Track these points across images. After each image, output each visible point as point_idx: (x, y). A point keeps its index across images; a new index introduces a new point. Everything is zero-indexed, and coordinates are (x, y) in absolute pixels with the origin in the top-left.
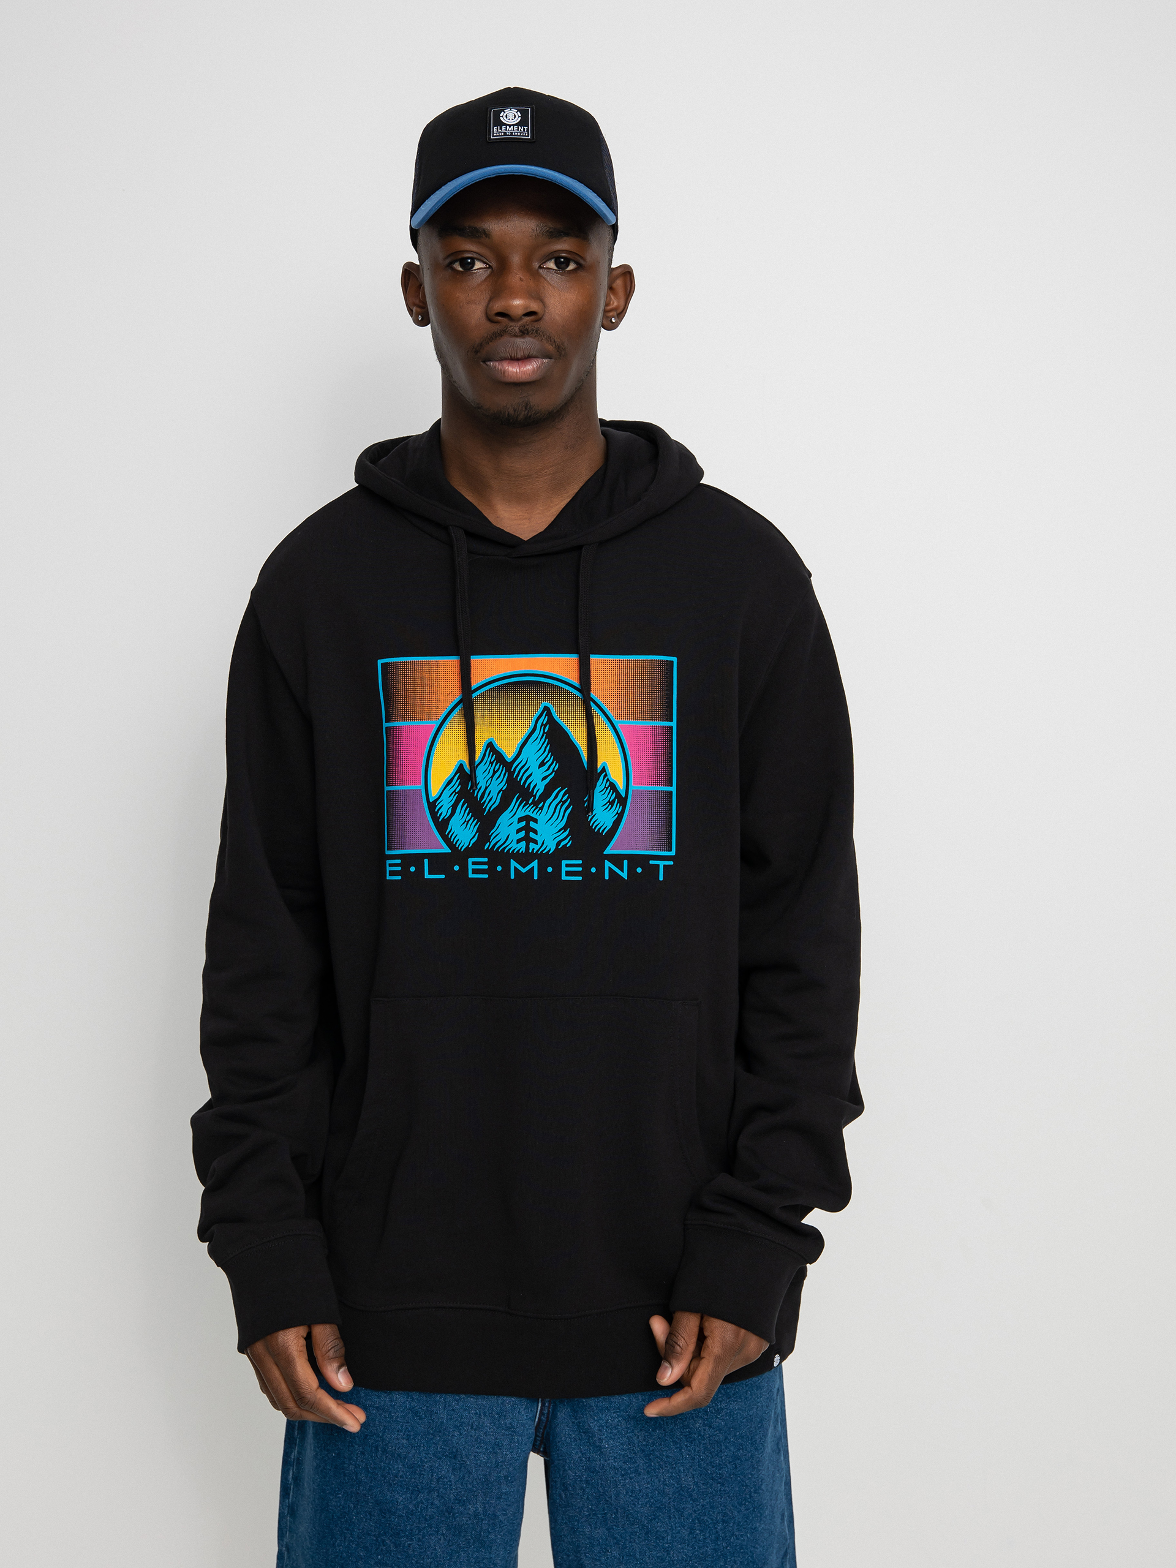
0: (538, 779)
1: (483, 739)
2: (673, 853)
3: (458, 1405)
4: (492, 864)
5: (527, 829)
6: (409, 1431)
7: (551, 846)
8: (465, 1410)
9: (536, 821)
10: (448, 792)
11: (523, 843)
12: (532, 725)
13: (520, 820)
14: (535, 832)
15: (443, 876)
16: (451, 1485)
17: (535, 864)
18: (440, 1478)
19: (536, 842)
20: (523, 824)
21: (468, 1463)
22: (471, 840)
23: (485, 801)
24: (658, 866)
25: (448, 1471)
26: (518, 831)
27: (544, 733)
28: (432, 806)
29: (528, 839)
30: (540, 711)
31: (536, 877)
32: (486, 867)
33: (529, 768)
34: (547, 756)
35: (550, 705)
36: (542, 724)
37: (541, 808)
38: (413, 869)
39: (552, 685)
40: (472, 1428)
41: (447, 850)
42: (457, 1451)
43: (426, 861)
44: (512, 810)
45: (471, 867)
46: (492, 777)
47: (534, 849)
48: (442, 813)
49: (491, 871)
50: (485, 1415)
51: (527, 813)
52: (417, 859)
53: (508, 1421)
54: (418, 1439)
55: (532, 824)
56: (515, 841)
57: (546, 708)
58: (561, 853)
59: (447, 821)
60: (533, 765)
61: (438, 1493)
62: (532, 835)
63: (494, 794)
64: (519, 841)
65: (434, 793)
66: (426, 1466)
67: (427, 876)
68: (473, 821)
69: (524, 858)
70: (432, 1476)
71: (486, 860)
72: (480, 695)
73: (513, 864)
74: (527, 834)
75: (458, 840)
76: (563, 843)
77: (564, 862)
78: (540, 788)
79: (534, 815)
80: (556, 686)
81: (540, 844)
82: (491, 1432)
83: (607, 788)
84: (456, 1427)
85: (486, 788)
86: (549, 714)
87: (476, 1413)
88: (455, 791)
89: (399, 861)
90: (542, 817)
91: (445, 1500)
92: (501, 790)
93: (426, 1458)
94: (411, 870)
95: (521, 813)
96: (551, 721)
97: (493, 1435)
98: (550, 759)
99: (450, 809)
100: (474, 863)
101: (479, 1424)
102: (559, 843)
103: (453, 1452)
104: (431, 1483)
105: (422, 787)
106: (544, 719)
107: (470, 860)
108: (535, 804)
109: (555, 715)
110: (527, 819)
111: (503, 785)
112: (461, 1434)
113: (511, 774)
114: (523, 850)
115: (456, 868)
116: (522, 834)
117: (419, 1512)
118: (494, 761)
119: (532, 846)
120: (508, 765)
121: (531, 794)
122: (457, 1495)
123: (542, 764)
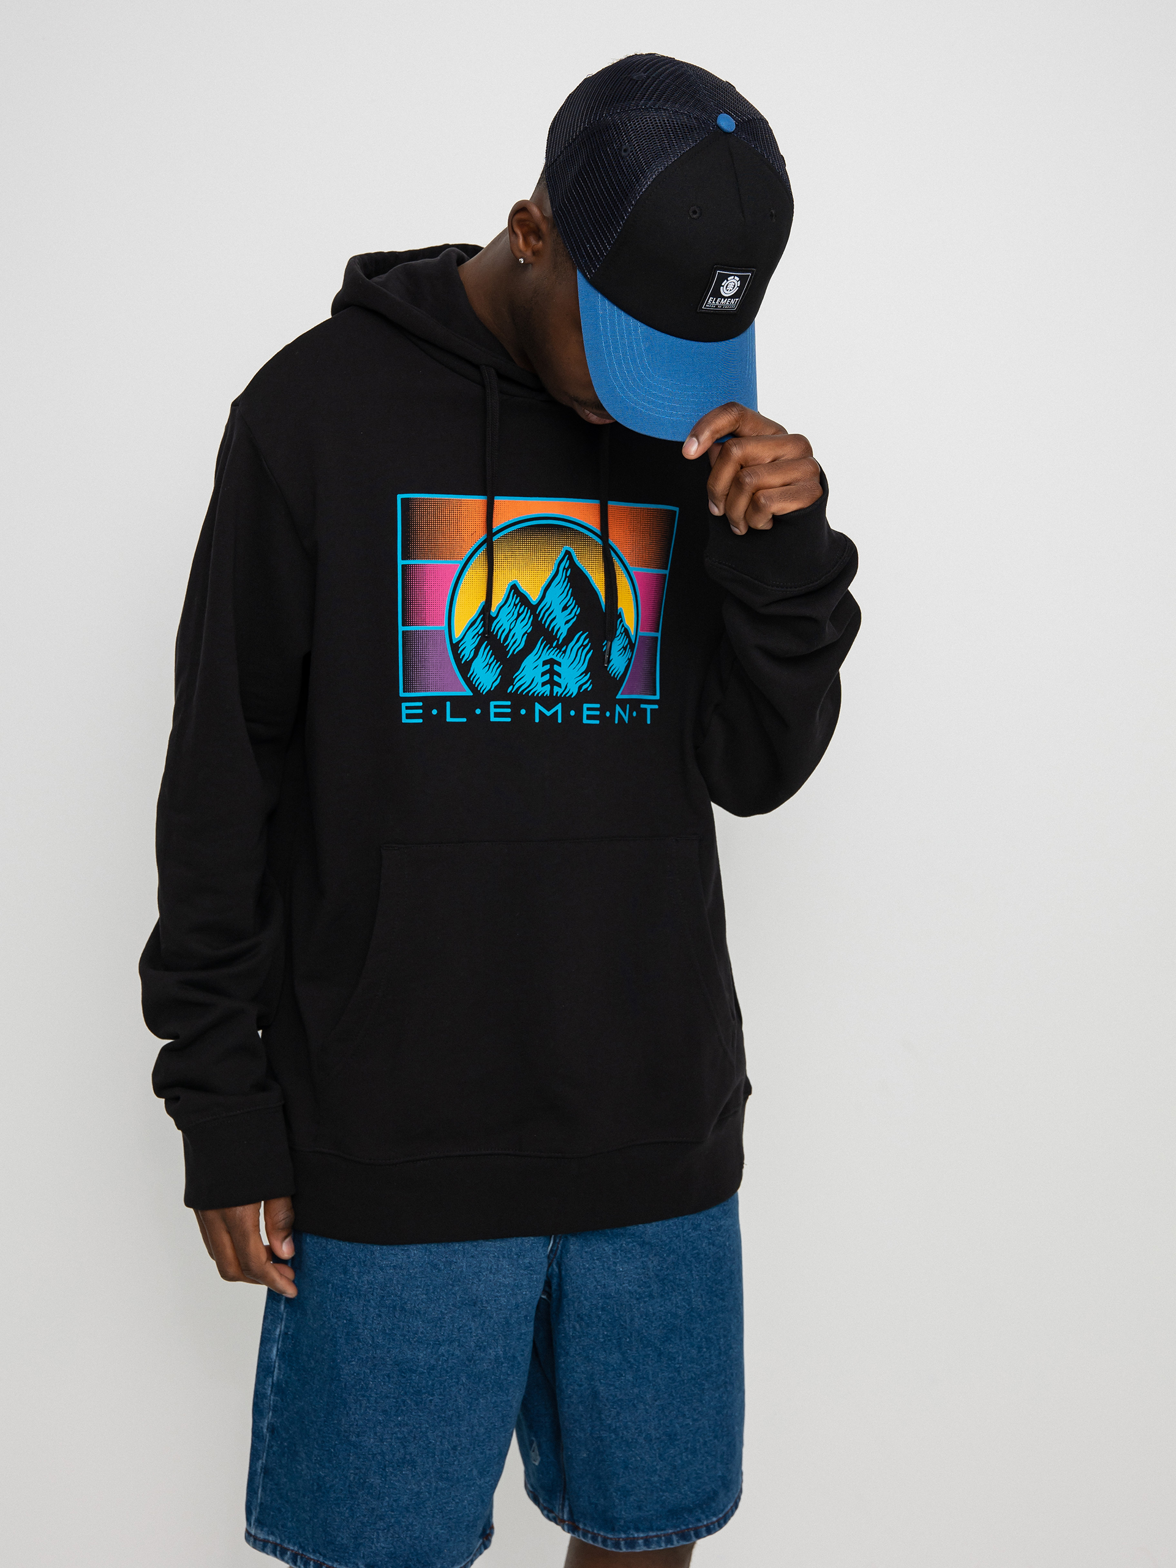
0: (561, 622)
1: (507, 581)
2: (657, 697)
3: (476, 1250)
4: (515, 708)
5: (552, 672)
6: (429, 1286)
7: (573, 690)
8: (483, 1254)
9: (559, 664)
10: (471, 633)
11: (548, 687)
12: (555, 568)
13: (545, 663)
14: (559, 675)
15: (464, 720)
16: (471, 1333)
17: (559, 707)
18: (460, 1327)
19: (559, 685)
20: (548, 667)
21: (489, 1308)
22: (493, 683)
23: (509, 644)
24: (646, 709)
25: (468, 1319)
26: (543, 674)
27: (566, 576)
28: (455, 647)
29: (552, 683)
30: (562, 555)
31: (560, 721)
32: (509, 710)
33: (552, 611)
34: (569, 600)
35: (571, 550)
36: (564, 568)
37: (564, 652)
38: (435, 712)
39: (573, 529)
40: (491, 1272)
41: (469, 693)
42: (477, 1297)
43: (448, 704)
44: (537, 653)
45: (493, 710)
46: (516, 619)
47: (557, 692)
48: (464, 655)
49: (514, 714)
50: (504, 1257)
51: (551, 656)
52: (440, 702)
53: (527, 1261)
54: (438, 1292)
55: (556, 668)
56: (540, 684)
57: (567, 553)
58: (583, 697)
59: (469, 664)
60: (557, 609)
61: (459, 1343)
62: (556, 678)
63: (518, 636)
64: (544, 684)
65: (457, 634)
66: (447, 1317)
67: (449, 719)
68: (496, 664)
69: (549, 701)
70: (453, 1326)
71: (509, 703)
72: (503, 536)
73: (538, 707)
74: (551, 677)
75: (480, 683)
76: (584, 687)
77: (585, 706)
78: (563, 632)
79: (557, 659)
80: (576, 530)
81: (563, 688)
82: (510, 1274)
83: (622, 634)
84: (475, 1273)
85: (510, 630)
86: (571, 558)
87: (495, 1257)
88: (478, 633)
89: (420, 704)
90: (565, 660)
91: (465, 1348)
92: (526, 632)
93: (446, 1310)
94: (433, 712)
95: (546, 656)
96: (573, 565)
97: (511, 1277)
98: (572, 602)
99: (473, 651)
100: (496, 707)
101: (498, 1267)
102: (580, 687)
103: (473, 1299)
104: (452, 1334)
105: (445, 627)
106: (566, 563)
107: (492, 704)
108: (559, 647)
109: (576, 559)
110: (552, 662)
111: (528, 628)
112: (480, 1280)
113: (536, 616)
114: (548, 693)
115: (478, 711)
116: (547, 677)
117: (440, 1365)
118: (518, 604)
119: (556, 689)
120: (533, 608)
121: (555, 638)
122: (478, 1341)
123: (565, 608)
